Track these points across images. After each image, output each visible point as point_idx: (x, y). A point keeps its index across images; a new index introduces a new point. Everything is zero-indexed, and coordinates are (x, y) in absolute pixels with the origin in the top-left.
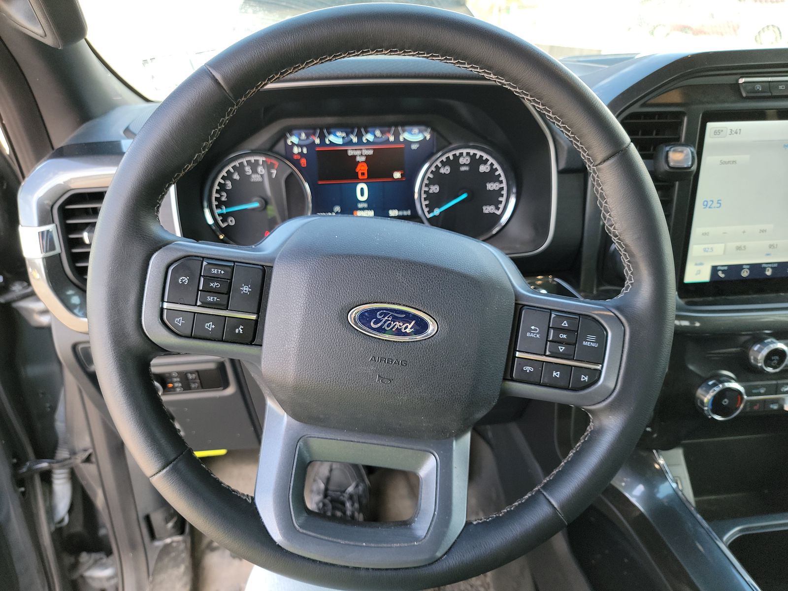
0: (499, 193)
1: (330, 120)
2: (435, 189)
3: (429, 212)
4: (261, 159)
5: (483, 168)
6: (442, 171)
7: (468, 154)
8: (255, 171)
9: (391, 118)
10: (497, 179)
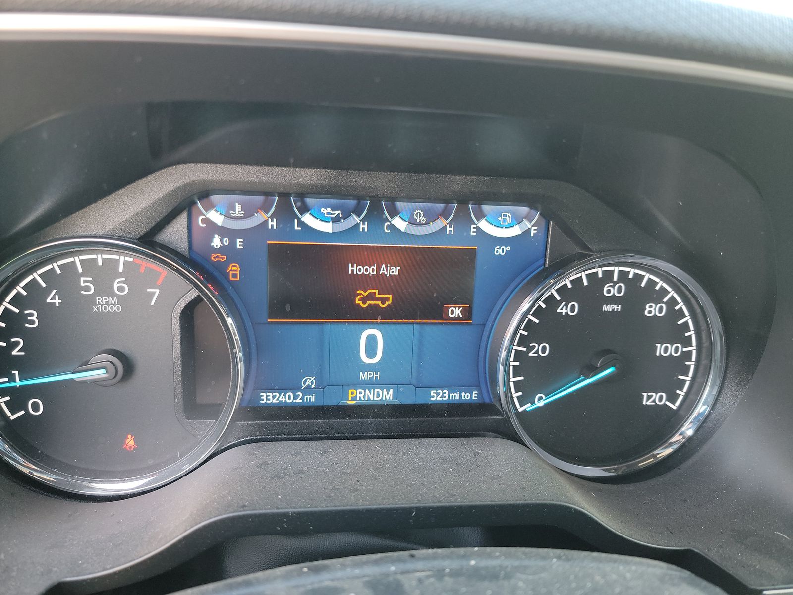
0: (678, 364)
1: (305, 176)
2: (541, 349)
3: (522, 400)
4: (122, 260)
5: (652, 310)
6: (562, 310)
7: (623, 276)
8: (104, 289)
9: (458, 182)
10: (678, 335)
